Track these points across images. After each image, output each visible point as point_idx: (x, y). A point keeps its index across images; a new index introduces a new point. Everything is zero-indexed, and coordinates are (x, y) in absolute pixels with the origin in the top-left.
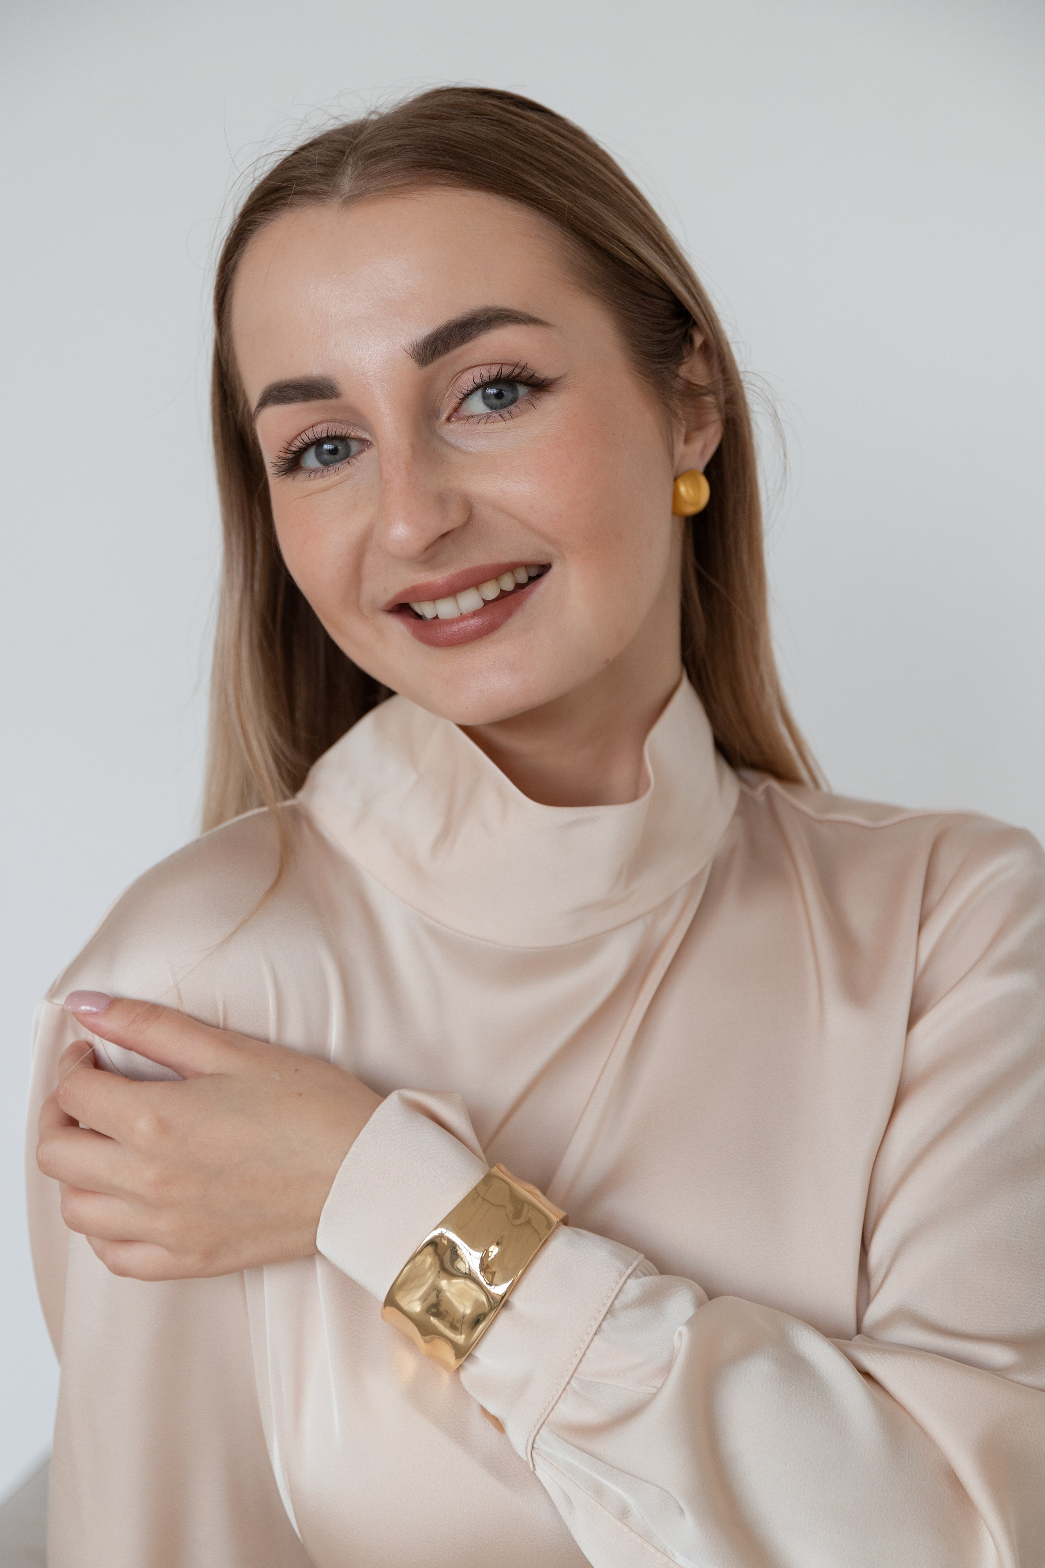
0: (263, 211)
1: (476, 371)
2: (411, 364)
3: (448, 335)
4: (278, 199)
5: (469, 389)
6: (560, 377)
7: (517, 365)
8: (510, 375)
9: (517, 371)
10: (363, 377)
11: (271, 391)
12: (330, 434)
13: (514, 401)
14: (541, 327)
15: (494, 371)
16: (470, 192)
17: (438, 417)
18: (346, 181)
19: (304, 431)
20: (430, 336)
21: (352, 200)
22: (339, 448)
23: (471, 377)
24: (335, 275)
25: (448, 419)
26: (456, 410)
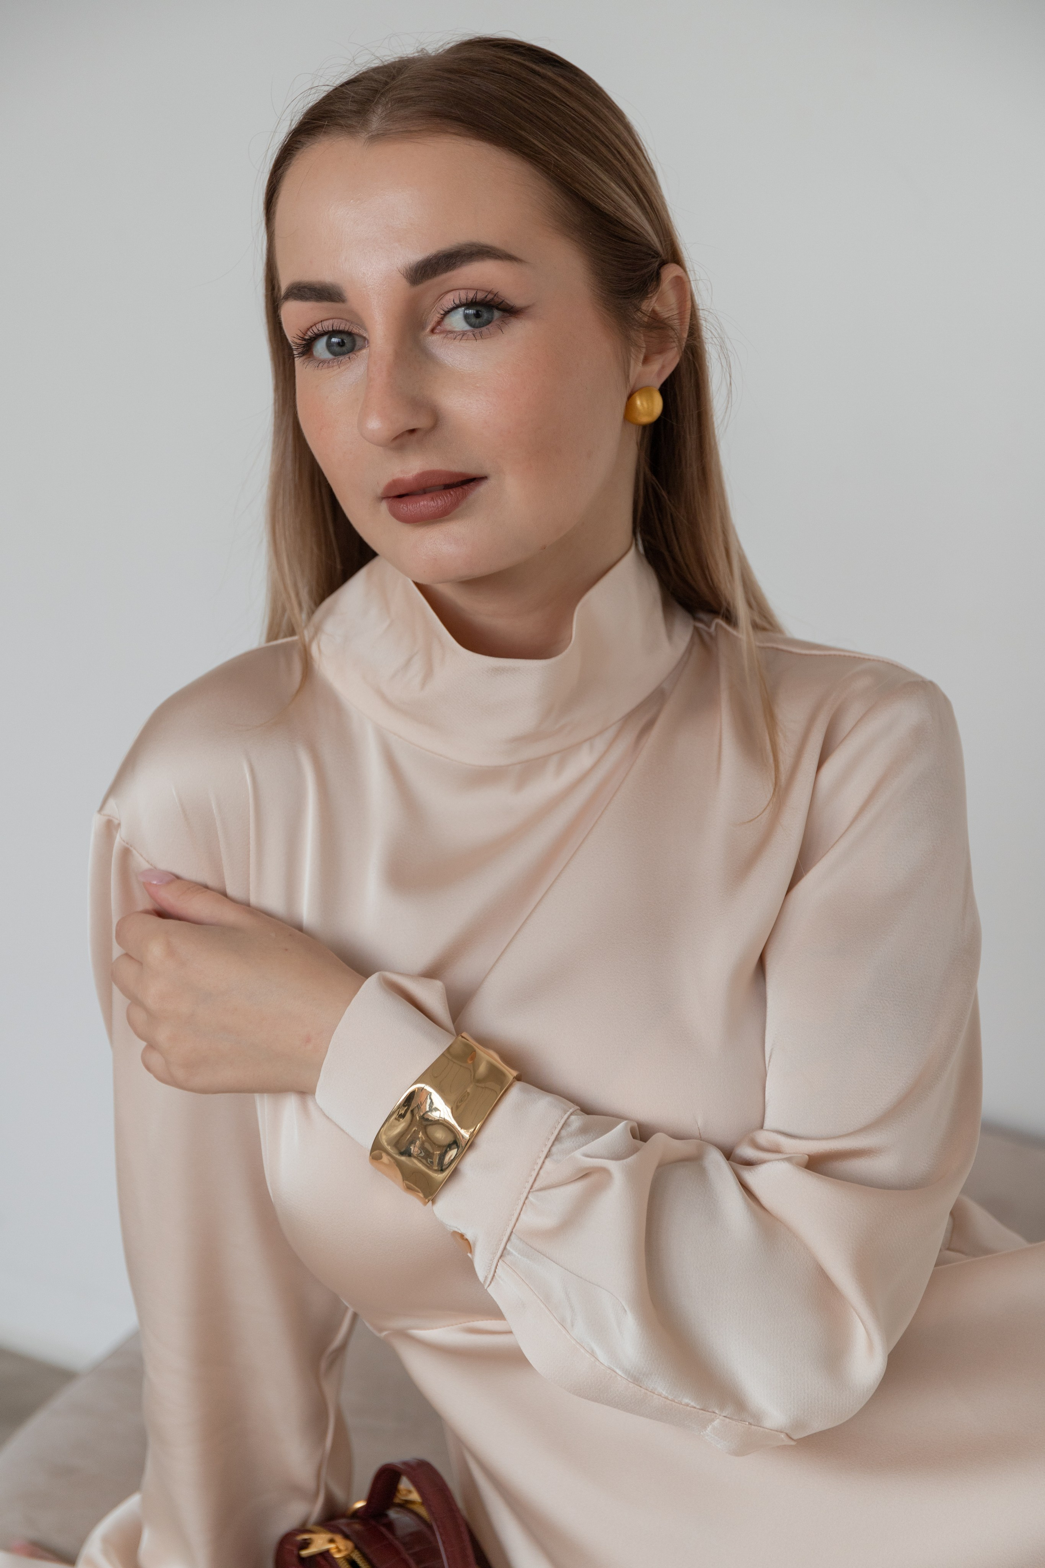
0: (307, 134)
1: (457, 293)
2: (404, 283)
3: (436, 263)
5: (449, 308)
6: (529, 307)
7: (490, 292)
8: (483, 300)
9: (490, 296)
10: (364, 289)
11: (292, 288)
12: (334, 328)
13: (489, 322)
14: (516, 264)
15: (471, 295)
17: (424, 328)
18: (374, 119)
19: (315, 325)
20: (421, 262)
21: (376, 138)
22: (345, 341)
23: (452, 298)
24: (352, 201)
25: (433, 331)
26: (439, 323)
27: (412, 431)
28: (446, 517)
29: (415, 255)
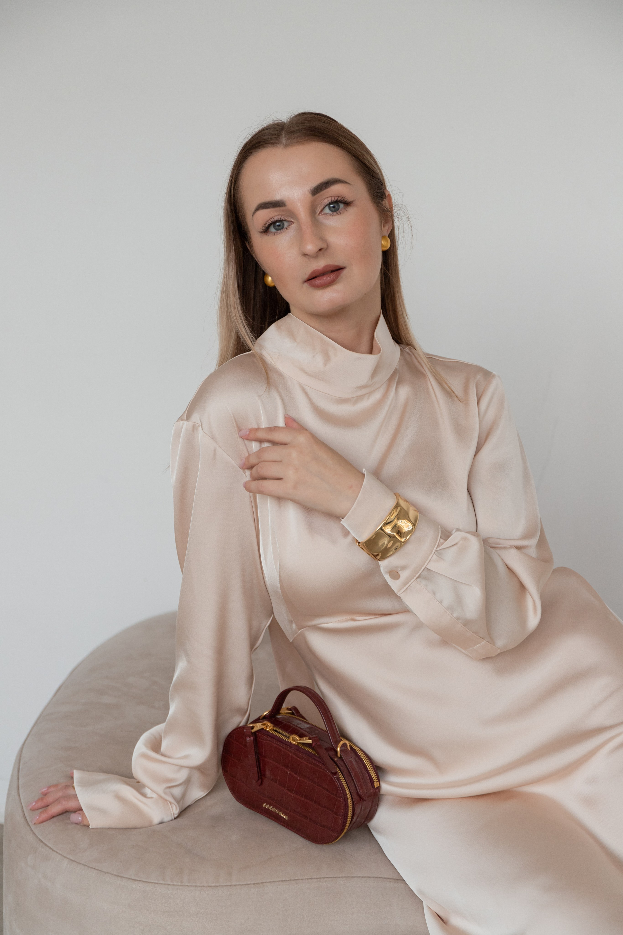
2: (310, 195)
3: (321, 186)
4: (260, 145)
5: (327, 204)
6: (354, 201)
7: (340, 197)
8: (337, 200)
10: (294, 200)
11: (260, 205)
12: (279, 219)
13: (339, 209)
14: (348, 185)
16: (324, 144)
17: (317, 213)
18: (283, 140)
20: (316, 187)
22: (281, 225)
23: (328, 200)
25: (319, 214)
26: (322, 211)
27: (320, 250)
28: (334, 283)
29: (313, 184)
